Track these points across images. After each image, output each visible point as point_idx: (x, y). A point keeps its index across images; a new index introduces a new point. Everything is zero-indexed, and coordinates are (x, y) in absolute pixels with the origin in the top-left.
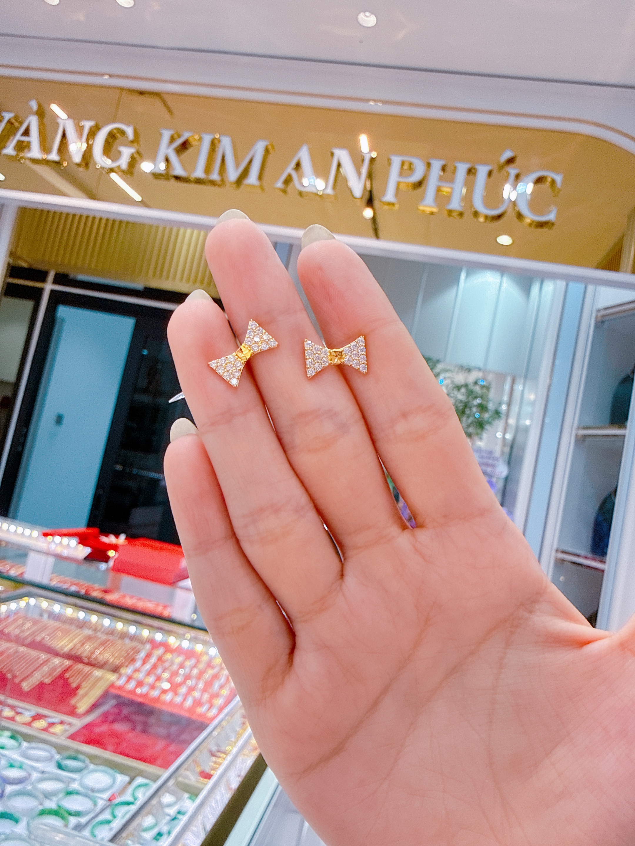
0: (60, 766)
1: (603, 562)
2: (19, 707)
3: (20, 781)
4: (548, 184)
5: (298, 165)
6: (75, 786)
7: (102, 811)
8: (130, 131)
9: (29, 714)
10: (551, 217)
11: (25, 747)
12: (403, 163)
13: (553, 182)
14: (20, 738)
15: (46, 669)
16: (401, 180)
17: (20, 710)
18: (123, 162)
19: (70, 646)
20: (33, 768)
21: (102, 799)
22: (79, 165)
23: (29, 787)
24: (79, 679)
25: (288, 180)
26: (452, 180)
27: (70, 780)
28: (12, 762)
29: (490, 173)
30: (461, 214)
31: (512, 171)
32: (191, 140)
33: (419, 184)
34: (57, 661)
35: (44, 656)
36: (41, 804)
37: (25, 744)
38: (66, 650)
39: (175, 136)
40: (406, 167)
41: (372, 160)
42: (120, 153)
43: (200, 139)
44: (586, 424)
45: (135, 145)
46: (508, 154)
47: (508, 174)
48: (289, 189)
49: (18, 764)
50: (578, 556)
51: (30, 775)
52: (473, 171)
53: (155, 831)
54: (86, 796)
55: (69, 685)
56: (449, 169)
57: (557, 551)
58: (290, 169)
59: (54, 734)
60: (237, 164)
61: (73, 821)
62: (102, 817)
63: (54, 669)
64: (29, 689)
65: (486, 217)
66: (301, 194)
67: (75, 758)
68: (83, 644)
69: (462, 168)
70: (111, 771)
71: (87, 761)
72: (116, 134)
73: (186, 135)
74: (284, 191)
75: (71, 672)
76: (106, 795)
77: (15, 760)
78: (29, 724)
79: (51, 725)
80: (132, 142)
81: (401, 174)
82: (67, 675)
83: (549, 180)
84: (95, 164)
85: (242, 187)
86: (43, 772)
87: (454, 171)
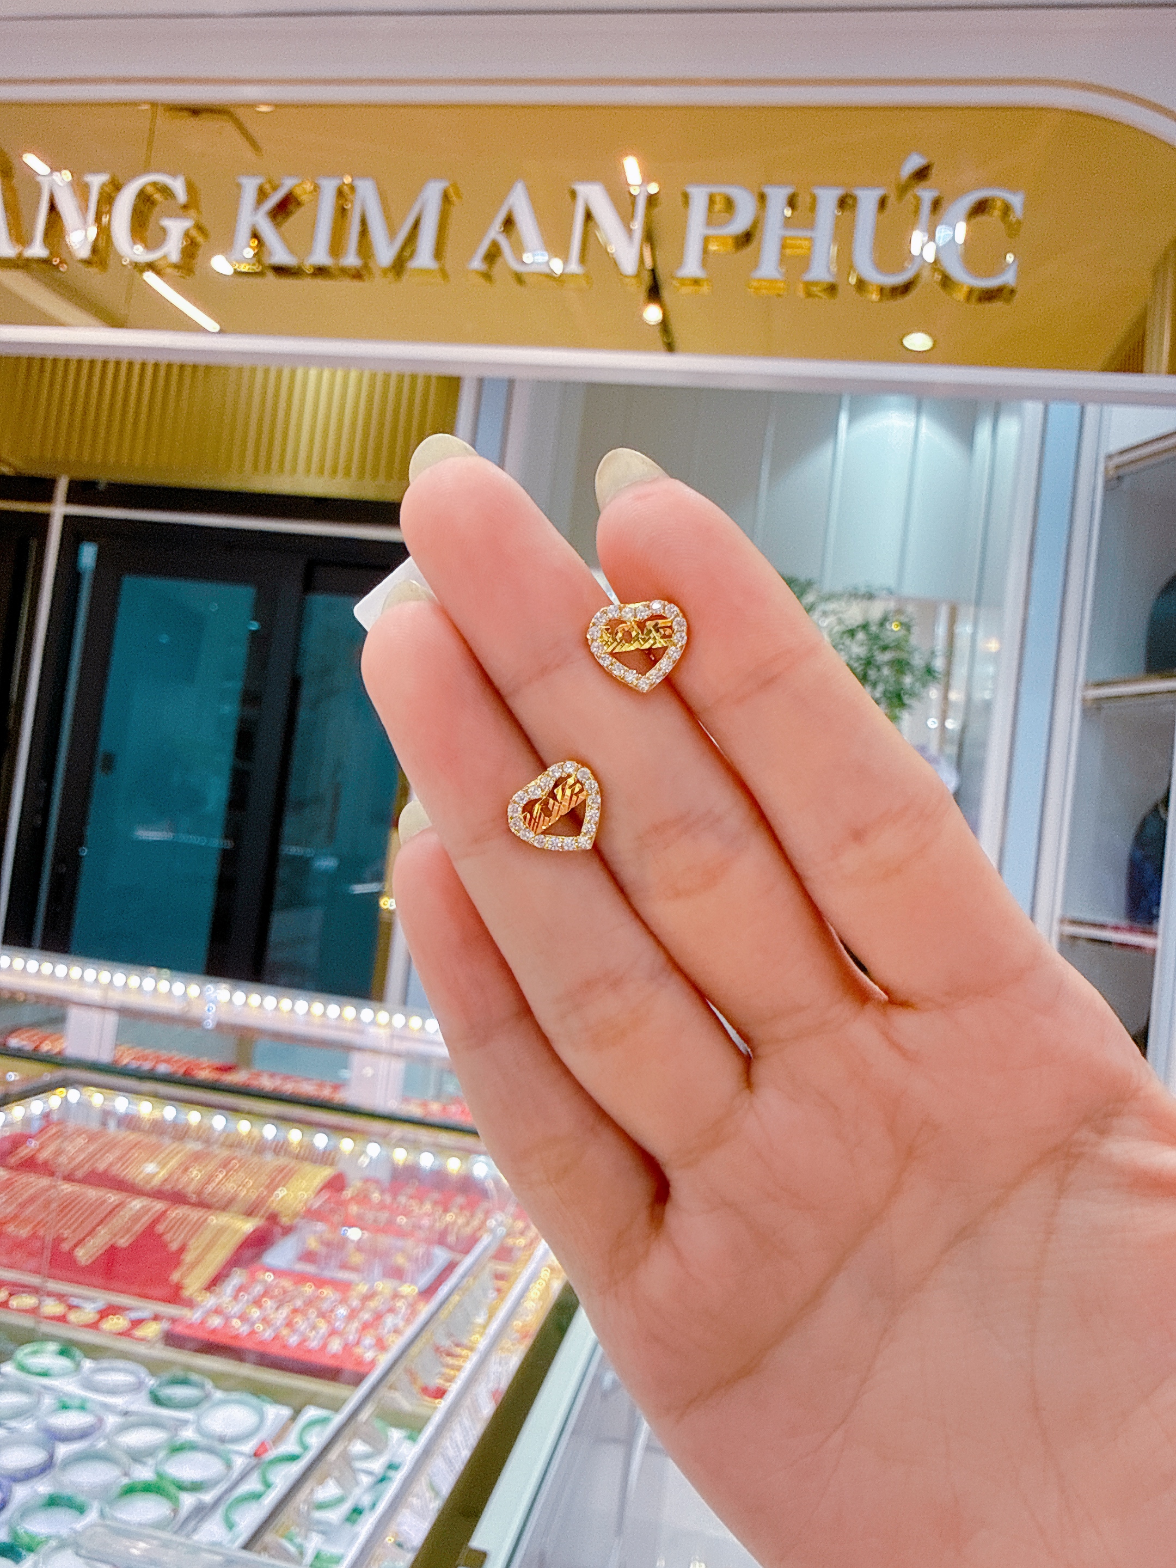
0: (157, 1400)
1: (1153, 933)
2: (71, 1296)
3: (83, 1434)
4: (997, 213)
5: (509, 223)
6: (188, 1434)
7: (243, 1476)
8: (178, 186)
9: (92, 1306)
10: (1008, 278)
11: (90, 1368)
12: (711, 200)
13: (1007, 209)
14: (77, 1353)
15: (118, 1221)
16: (711, 232)
17: (75, 1301)
18: (172, 249)
19: (163, 1174)
20: (107, 1407)
21: (241, 1454)
22: (87, 262)
23: (101, 1444)
24: (182, 1236)
25: (493, 255)
26: (811, 224)
27: (178, 1423)
28: (65, 1399)
29: (882, 203)
30: (832, 289)
31: (926, 194)
32: (298, 192)
33: (746, 238)
34: (137, 1204)
35: (113, 1198)
36: (126, 1474)
37: (88, 1364)
38: (156, 1182)
39: (267, 187)
40: (719, 206)
41: (652, 200)
42: (164, 230)
43: (317, 188)
44: (1100, 678)
45: (192, 212)
46: (915, 162)
47: (918, 199)
48: (497, 270)
49: (76, 1402)
50: (1102, 926)
51: (101, 1421)
52: (850, 201)
53: (346, 1507)
54: (210, 1450)
55: (164, 1246)
56: (803, 200)
57: (1062, 921)
58: (495, 231)
59: (142, 1340)
60: (392, 233)
61: (188, 1501)
62: (244, 1488)
63: (136, 1218)
64: (89, 1262)
65: (882, 290)
66: (519, 278)
67: (184, 1382)
68: (186, 1169)
69: (828, 198)
70: (254, 1401)
71: (209, 1386)
72: (152, 195)
73: (288, 184)
74: (487, 276)
75: (166, 1223)
76: (248, 1447)
77: (71, 1396)
78: (94, 1326)
79: (137, 1323)
80: (185, 207)
81: (709, 222)
82: (160, 1228)
83: (999, 204)
84: (120, 257)
85: (405, 277)
86: (126, 1413)
87: (812, 204)
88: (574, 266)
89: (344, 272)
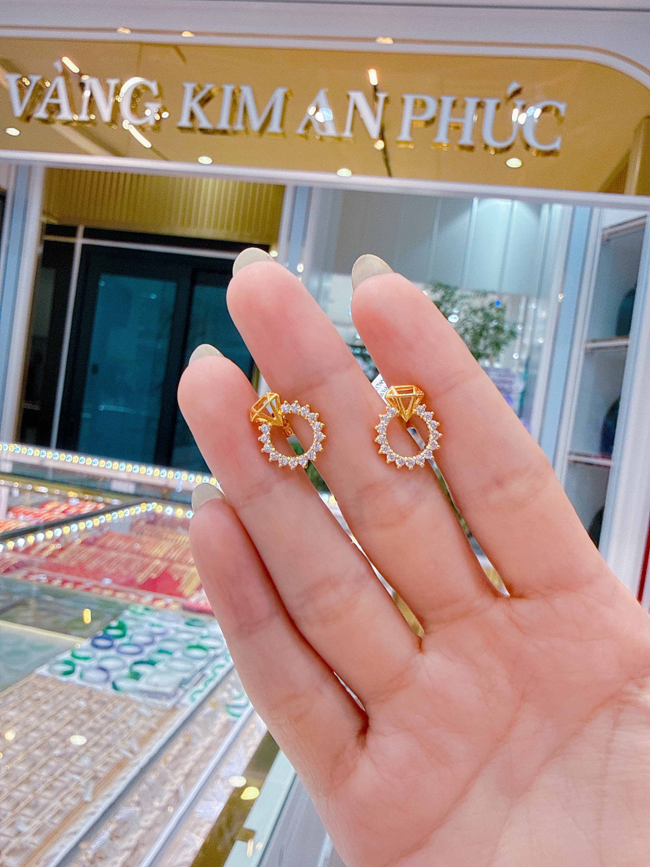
1: (609, 459)
2: (140, 593)
3: (163, 634)
4: (553, 112)
8: (153, 86)
9: (149, 597)
10: (556, 145)
11: (158, 615)
12: (415, 102)
13: (557, 111)
15: (151, 568)
16: (415, 118)
18: (151, 119)
19: (163, 553)
22: (109, 123)
25: (309, 125)
29: (498, 106)
30: (472, 148)
31: (519, 102)
32: (213, 92)
33: (432, 122)
39: (198, 89)
42: (145, 109)
43: (221, 90)
44: (593, 338)
45: (161, 99)
46: (514, 86)
47: (515, 105)
48: (311, 134)
50: (589, 456)
52: (482, 105)
56: (459, 104)
57: (570, 453)
60: (259, 113)
65: (496, 149)
69: (471, 103)
72: (141, 90)
73: (208, 87)
74: (305, 136)
80: (157, 97)
81: (415, 112)
83: (554, 108)
85: (265, 135)
87: (464, 106)
88: (347, 133)
89: (235, 132)
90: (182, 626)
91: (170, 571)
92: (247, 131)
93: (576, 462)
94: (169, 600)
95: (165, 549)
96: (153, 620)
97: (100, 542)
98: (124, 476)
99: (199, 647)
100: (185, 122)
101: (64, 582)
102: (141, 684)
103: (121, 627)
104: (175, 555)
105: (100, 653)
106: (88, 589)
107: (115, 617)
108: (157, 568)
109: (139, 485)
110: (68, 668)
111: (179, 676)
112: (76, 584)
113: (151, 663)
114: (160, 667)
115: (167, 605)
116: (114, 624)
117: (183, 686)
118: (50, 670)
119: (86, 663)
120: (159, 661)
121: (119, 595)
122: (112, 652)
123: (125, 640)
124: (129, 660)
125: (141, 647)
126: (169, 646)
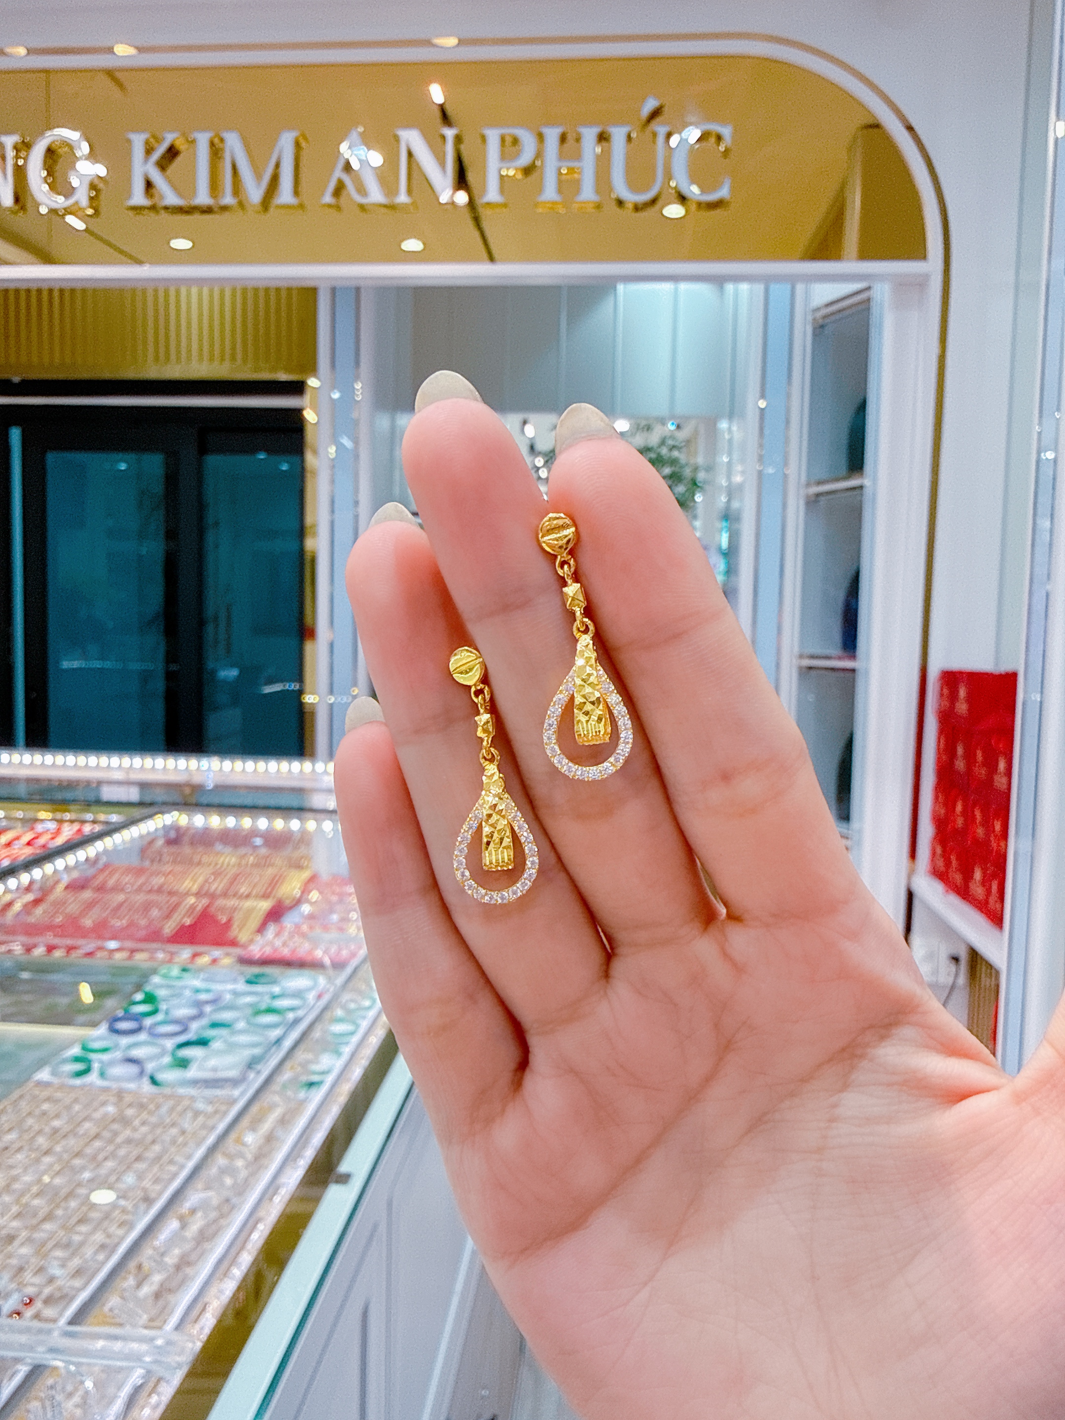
0: (249, 982)
1: (853, 659)
2: (171, 950)
3: (214, 1001)
4: (713, 140)
5: (348, 166)
6: (277, 992)
9: (186, 953)
10: (724, 192)
11: (204, 976)
12: (503, 139)
13: (719, 138)
15: (182, 911)
16: (505, 165)
17: (174, 952)
18: (81, 196)
19: (197, 885)
22: (12, 210)
24: (228, 912)
26: (578, 156)
29: (629, 138)
30: (598, 207)
31: (660, 129)
32: (179, 144)
33: (532, 168)
34: (190, 901)
35: (172, 899)
38: (195, 889)
39: (153, 141)
40: (508, 144)
41: (457, 137)
43: (193, 140)
44: (815, 479)
46: (651, 104)
47: (654, 134)
50: (826, 657)
52: (606, 137)
55: (217, 921)
56: (570, 137)
57: (801, 656)
59: (224, 965)
60: (258, 176)
64: (172, 934)
65: (635, 205)
69: (589, 134)
72: (57, 151)
73: (169, 138)
74: (338, 208)
75: (213, 907)
81: (503, 154)
83: (713, 136)
84: (37, 205)
85: (272, 210)
87: (578, 140)
88: (403, 198)
89: (224, 208)
90: (241, 986)
91: (212, 910)
92: (241, 205)
93: (810, 668)
94: (217, 952)
95: (201, 880)
96: (197, 983)
97: (97, 882)
98: (118, 776)
99: (270, 1011)
100: (138, 198)
101: (50, 949)
102: (192, 1073)
103: (150, 999)
104: (217, 886)
105: (125, 1041)
106: (90, 954)
107: (139, 987)
108: (192, 908)
109: (143, 786)
110: (80, 1067)
111: (247, 1053)
112: (70, 949)
113: (203, 1042)
114: (216, 1045)
115: (214, 961)
116: (139, 997)
117: (253, 1066)
118: (54, 1073)
119: (105, 1057)
120: (214, 1038)
121: (139, 957)
122: (142, 1037)
123: (160, 1017)
124: (170, 1044)
125: (184, 1025)
126: (226, 1016)
